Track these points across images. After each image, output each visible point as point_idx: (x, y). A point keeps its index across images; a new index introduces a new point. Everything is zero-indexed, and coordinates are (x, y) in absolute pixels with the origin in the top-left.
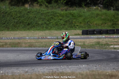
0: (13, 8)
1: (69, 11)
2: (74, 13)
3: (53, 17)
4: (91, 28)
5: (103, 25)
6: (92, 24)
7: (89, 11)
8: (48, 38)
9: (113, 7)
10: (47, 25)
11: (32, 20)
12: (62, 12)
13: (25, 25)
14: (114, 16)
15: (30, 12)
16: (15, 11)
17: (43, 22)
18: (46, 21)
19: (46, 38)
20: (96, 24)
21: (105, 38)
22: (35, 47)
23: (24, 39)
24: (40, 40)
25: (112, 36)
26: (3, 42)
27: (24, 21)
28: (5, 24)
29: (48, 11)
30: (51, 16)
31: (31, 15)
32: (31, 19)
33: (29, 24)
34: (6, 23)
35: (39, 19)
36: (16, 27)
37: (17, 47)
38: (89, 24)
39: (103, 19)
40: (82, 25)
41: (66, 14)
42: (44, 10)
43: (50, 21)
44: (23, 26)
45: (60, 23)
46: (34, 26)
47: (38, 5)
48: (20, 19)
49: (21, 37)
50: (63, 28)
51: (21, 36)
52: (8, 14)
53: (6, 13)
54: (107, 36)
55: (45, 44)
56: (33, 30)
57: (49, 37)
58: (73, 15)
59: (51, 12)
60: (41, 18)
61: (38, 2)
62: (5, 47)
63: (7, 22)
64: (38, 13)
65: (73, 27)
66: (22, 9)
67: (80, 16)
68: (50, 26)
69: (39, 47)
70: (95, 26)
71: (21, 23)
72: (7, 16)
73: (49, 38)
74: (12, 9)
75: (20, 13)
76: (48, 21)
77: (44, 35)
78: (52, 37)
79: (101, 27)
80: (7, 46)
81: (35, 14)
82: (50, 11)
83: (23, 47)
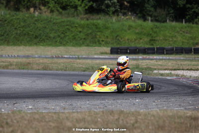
0: (15, 14)
1: (92, 21)
2: (99, 24)
3: (70, 28)
4: (121, 44)
5: (137, 41)
6: (123, 40)
7: (119, 21)
8: (65, 58)
9: (151, 17)
10: (61, 38)
11: (41, 32)
12: (82, 22)
13: (31, 38)
14: (152, 29)
15: (39, 20)
16: (18, 19)
17: (56, 35)
18: (59, 34)
19: (62, 58)
20: (128, 40)
21: (143, 59)
22: (51, 70)
23: (33, 57)
24: (56, 60)
25: (151, 57)
26: (5, 62)
27: (30, 32)
28: (3, 35)
29: (63, 20)
30: (67, 27)
31: (39, 25)
32: (40, 30)
33: (36, 37)
34: (5, 35)
35: (50, 30)
36: (18, 41)
37: (26, 69)
38: (118, 40)
39: (138, 33)
40: (109, 40)
41: (88, 24)
42: (57, 18)
43: (66, 34)
44: (28, 39)
45: (79, 37)
46: (44, 40)
47: (49, 11)
48: (24, 30)
49: (27, 55)
50: (83, 43)
51: (28, 53)
52: (8, 22)
53: (6, 21)
54: (145, 56)
55: (63, 66)
56: (42, 46)
57: (66, 56)
58: (96, 26)
59: (67, 22)
60: (53, 30)
61: (49, 7)
62: (10, 69)
63: (7, 33)
64: (49, 22)
65: (97, 43)
66: (27, 15)
67: (107, 28)
68: (65, 41)
69: (57, 70)
70: (127, 42)
71: (25, 34)
72: (6, 25)
73: (67, 58)
74: (14, 16)
75: (24, 21)
76: (62, 33)
77: (58, 52)
78: (71, 57)
79: (135, 43)
80: (12, 67)
81: (44, 23)
82: (65, 19)
83: (36, 70)
